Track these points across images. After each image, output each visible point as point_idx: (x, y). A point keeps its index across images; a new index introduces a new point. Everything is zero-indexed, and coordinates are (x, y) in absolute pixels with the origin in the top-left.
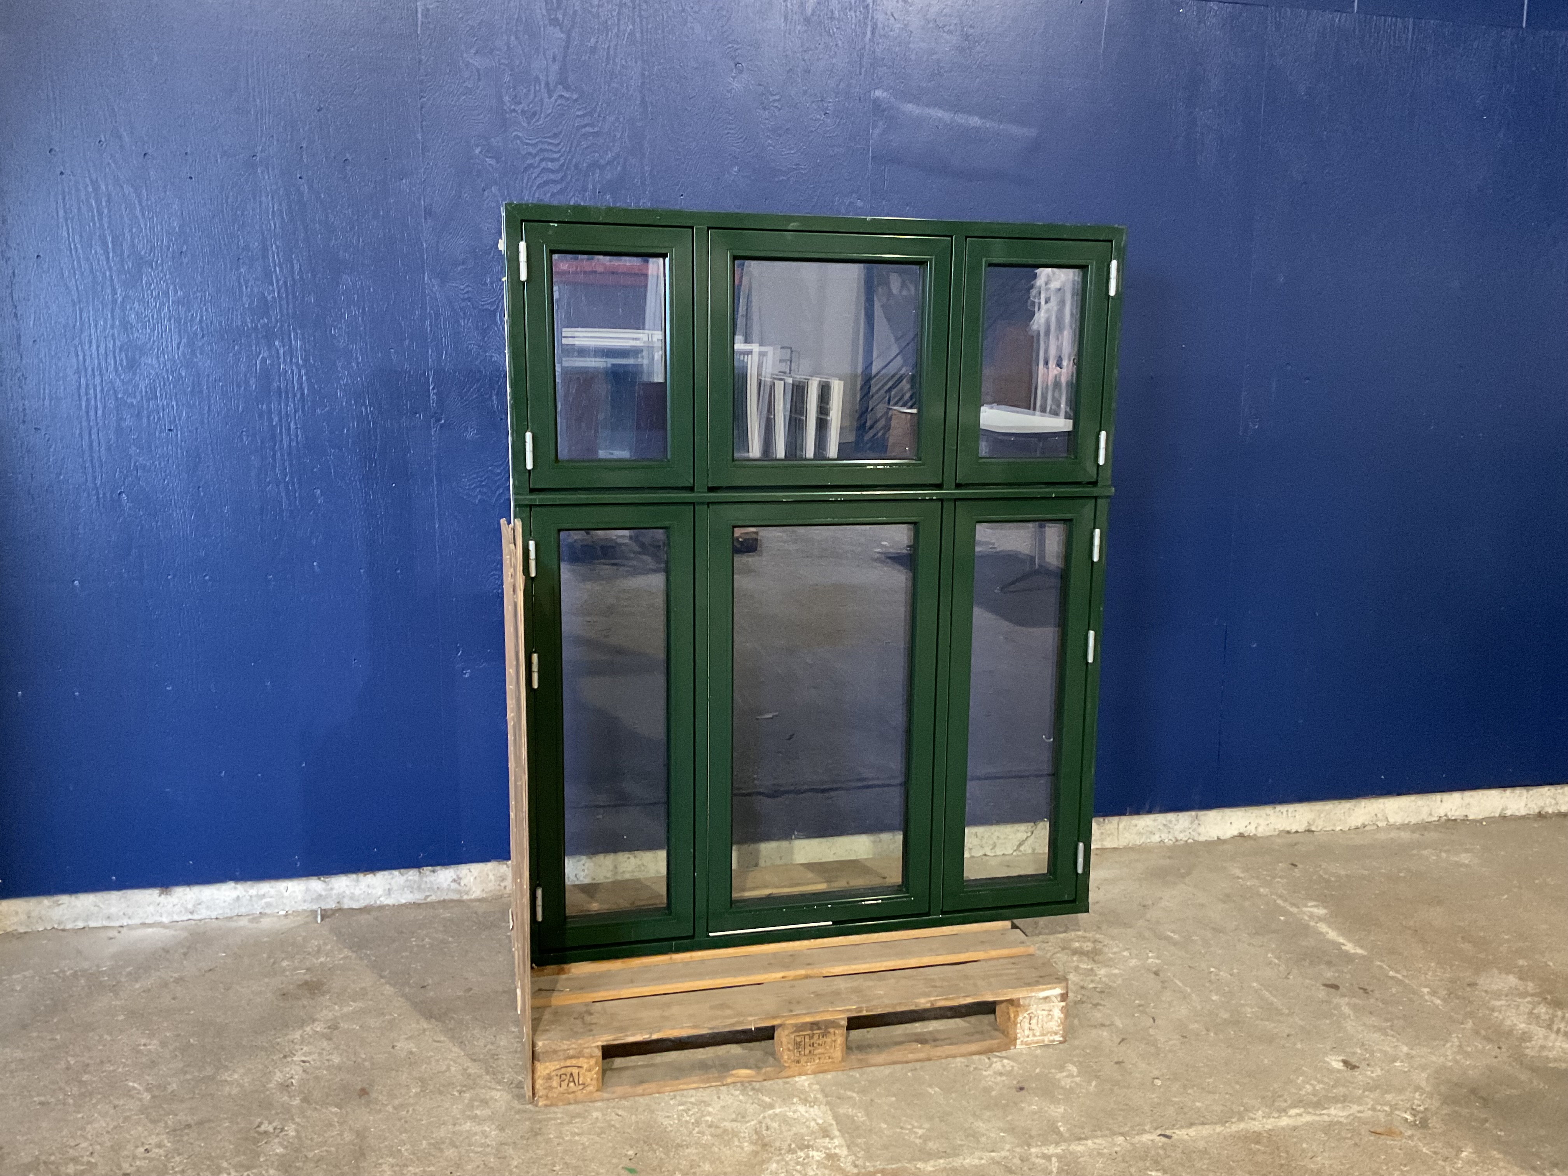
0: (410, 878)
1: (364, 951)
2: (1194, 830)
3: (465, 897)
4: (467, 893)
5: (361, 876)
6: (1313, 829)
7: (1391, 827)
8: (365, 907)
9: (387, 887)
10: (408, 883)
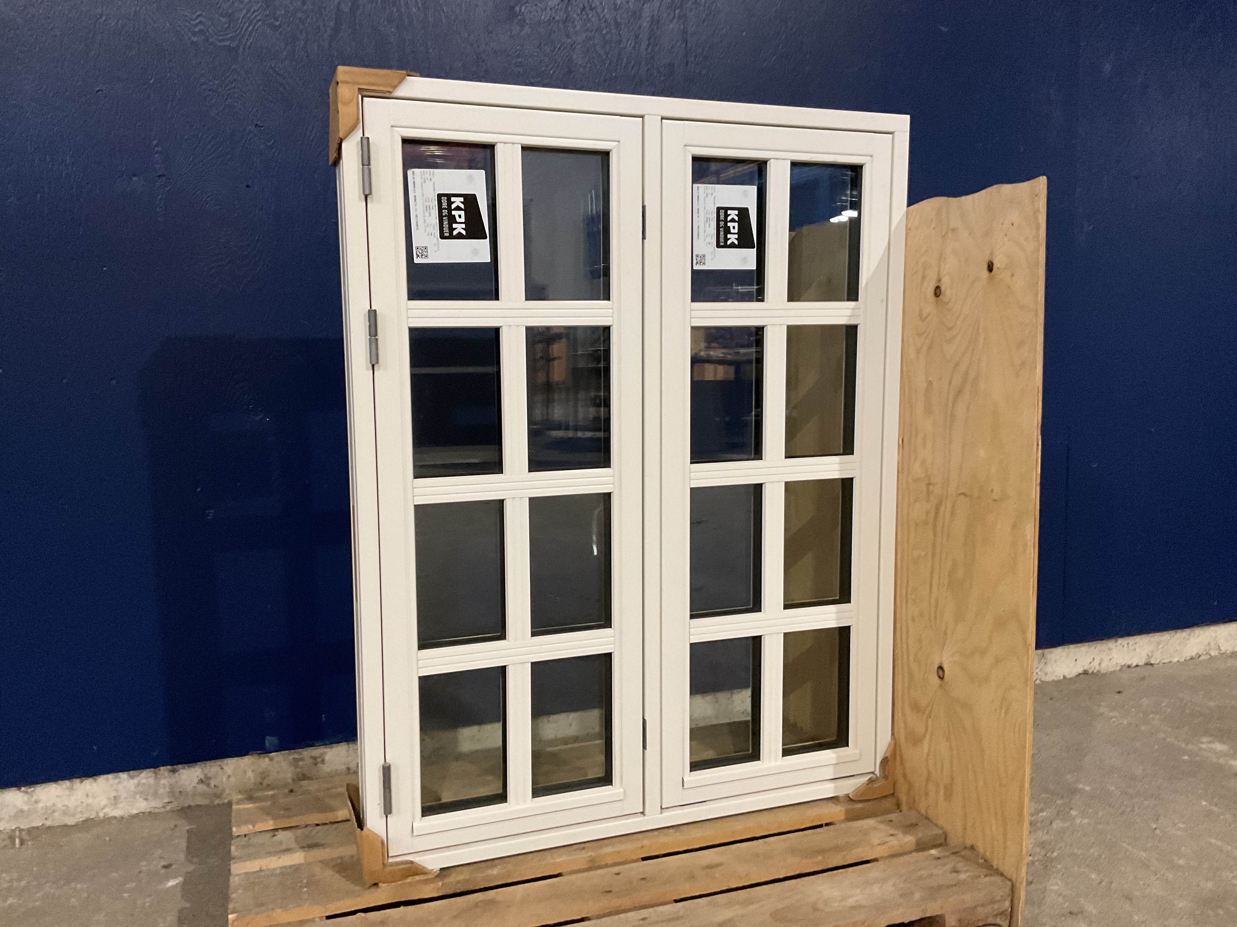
0: (144, 781)
1: (73, 885)
2: (1041, 670)
3: (217, 802)
4: (218, 796)
5: (77, 781)
6: (1152, 662)
7: (1224, 656)
8: (85, 821)
9: (114, 794)
10: (140, 788)
